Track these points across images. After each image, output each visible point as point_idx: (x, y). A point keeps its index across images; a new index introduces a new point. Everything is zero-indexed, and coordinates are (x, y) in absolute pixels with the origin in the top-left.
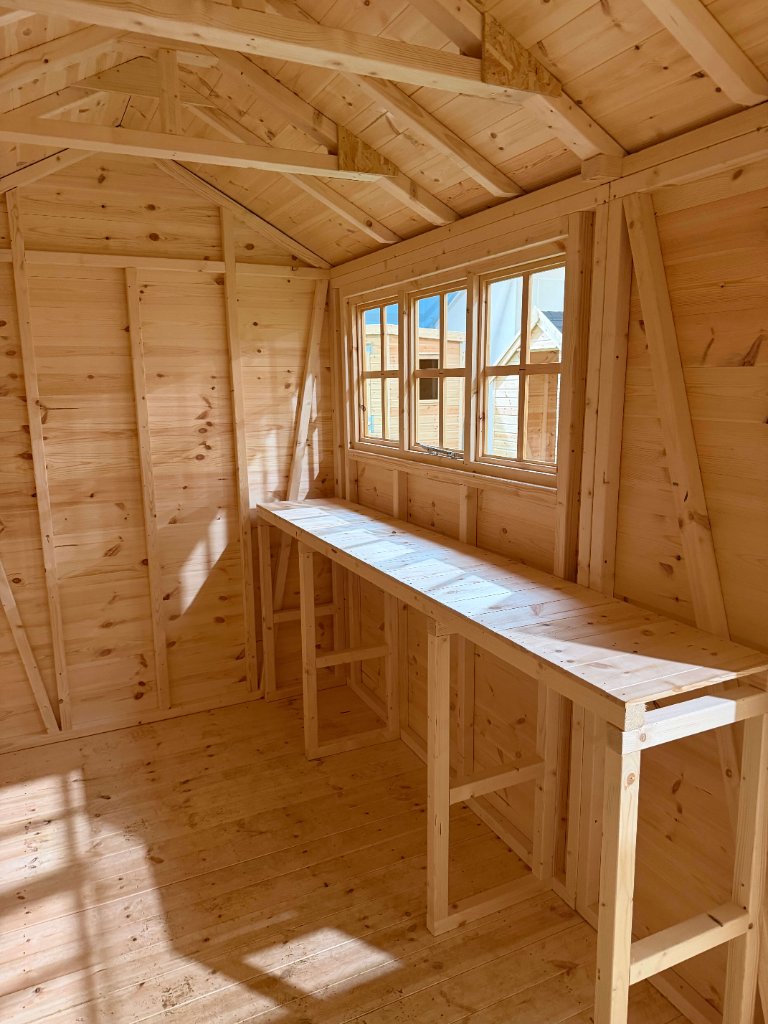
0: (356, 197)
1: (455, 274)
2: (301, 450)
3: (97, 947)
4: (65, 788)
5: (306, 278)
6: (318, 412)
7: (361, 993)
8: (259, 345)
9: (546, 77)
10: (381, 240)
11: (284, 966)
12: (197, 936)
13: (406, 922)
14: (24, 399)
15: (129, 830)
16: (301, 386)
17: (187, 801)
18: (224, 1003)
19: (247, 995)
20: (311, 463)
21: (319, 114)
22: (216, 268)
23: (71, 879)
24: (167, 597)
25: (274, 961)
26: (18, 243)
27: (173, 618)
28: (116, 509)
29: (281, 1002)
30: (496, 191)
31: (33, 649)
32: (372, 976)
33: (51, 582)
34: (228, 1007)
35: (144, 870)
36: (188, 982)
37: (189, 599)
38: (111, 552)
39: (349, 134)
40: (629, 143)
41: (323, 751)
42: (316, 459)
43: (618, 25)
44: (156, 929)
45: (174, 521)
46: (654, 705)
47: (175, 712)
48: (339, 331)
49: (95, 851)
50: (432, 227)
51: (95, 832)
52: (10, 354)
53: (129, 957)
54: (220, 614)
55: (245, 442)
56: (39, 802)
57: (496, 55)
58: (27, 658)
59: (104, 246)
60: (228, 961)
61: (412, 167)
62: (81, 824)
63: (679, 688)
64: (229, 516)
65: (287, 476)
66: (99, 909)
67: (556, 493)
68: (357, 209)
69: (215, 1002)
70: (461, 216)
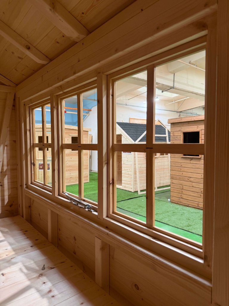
6: (8, 166)
67: (211, 290)
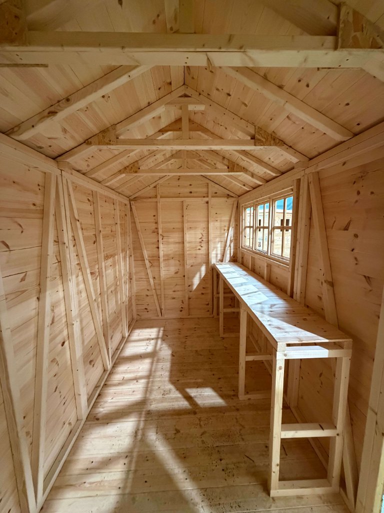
0: (240, 178)
1: (266, 199)
2: (228, 248)
3: (153, 375)
4: (159, 332)
5: (231, 200)
7: (213, 409)
8: (217, 219)
9: (277, 141)
10: (248, 189)
11: (195, 394)
12: (176, 379)
13: (232, 393)
14: (158, 234)
15: (169, 346)
16: (228, 230)
17: (186, 341)
18: (176, 399)
19: (183, 399)
20: (230, 252)
21: (224, 158)
22: (206, 199)
23: (153, 355)
24: (189, 286)
25: (193, 392)
26: (159, 196)
27: (191, 291)
28: (178, 262)
29: (191, 404)
30: (274, 175)
31: (157, 295)
32: (218, 406)
33: (162, 279)
34: (177, 401)
35: (169, 357)
36: (170, 390)
37: (195, 287)
38: (176, 273)
39: (233, 162)
40: (310, 156)
41: (224, 336)
42: (232, 251)
43: (294, 123)
44: (167, 374)
45: (192, 266)
46: (289, 345)
47: (189, 317)
48: (240, 214)
49: (160, 350)
50: (260, 186)
51: (162, 344)
52: (156, 223)
53: (159, 379)
54: (203, 292)
55: (211, 245)
56: (153, 334)
57: (259, 137)
58: (155, 297)
59: (178, 196)
60: (181, 388)
61: (251, 169)
62: (159, 342)
63: (302, 341)
64: (206, 266)
65: (223, 255)
66: (156, 365)
67: (288, 268)
68: (240, 181)
69: (174, 398)
70: (267, 181)
